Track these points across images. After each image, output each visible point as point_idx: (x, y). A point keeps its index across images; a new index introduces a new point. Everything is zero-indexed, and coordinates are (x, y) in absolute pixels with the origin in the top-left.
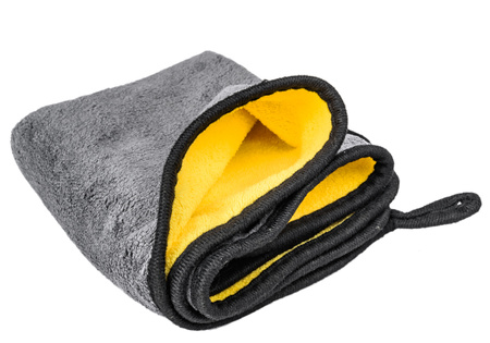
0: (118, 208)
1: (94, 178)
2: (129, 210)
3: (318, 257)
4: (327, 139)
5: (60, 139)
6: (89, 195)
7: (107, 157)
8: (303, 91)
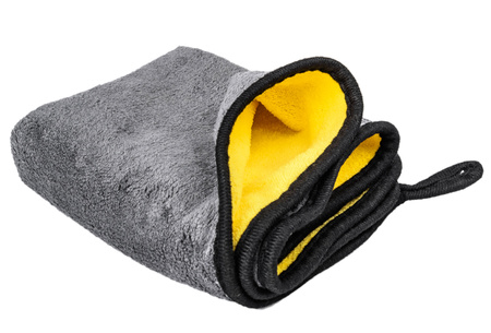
0: (162, 195)
1: (126, 169)
2: (175, 195)
3: (349, 230)
4: (345, 117)
5: (76, 134)
6: (123, 187)
7: (132, 148)
8: (317, 72)
